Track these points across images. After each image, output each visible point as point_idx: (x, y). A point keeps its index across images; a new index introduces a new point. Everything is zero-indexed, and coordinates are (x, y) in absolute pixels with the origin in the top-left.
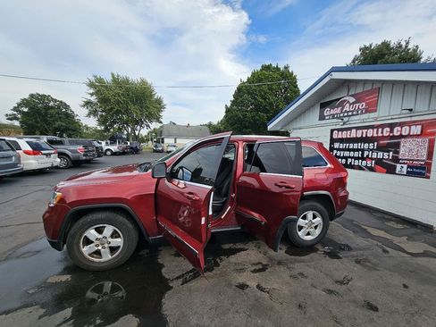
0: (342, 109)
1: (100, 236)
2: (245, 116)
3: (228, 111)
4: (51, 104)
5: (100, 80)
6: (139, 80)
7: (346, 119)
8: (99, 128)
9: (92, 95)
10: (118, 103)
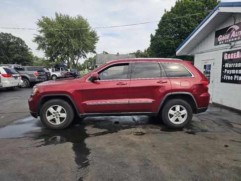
0: (230, 36)
1: (55, 111)
2: (168, 43)
3: (153, 39)
4: (12, 40)
5: (47, 20)
6: (77, 17)
7: (233, 44)
8: (46, 59)
9: (41, 32)
10: (61, 37)
